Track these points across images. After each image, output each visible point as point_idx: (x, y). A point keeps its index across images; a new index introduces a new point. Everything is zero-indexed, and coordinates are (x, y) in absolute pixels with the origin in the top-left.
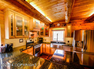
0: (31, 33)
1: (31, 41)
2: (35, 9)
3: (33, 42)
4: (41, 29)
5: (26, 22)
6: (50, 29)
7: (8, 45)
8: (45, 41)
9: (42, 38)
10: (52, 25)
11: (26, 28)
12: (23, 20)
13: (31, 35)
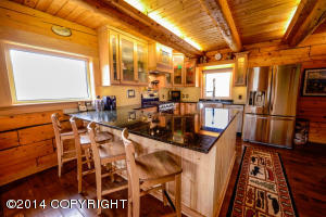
0: (152, 78)
1: (152, 95)
2: (158, 25)
3: (157, 99)
4: (176, 70)
5: (141, 51)
6: (197, 69)
7: (108, 98)
8: (184, 99)
9: (179, 92)
10: (201, 58)
11: (141, 64)
12: (135, 49)
13: (153, 83)
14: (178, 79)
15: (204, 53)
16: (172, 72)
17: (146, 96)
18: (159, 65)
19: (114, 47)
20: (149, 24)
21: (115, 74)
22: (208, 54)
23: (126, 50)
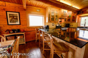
0: (60, 20)
1: (59, 25)
2: (63, 3)
3: (61, 26)
5: (57, 12)
8: (71, 27)
9: (69, 24)
10: (79, 12)
11: (57, 16)
12: (55, 12)
13: (60, 21)
14: (69, 20)
15: (81, 10)
16: (67, 18)
17: (57, 25)
18: (62, 16)
19: (49, 12)
20: (60, 4)
21: (49, 19)
22: (83, 10)
23: (52, 13)
